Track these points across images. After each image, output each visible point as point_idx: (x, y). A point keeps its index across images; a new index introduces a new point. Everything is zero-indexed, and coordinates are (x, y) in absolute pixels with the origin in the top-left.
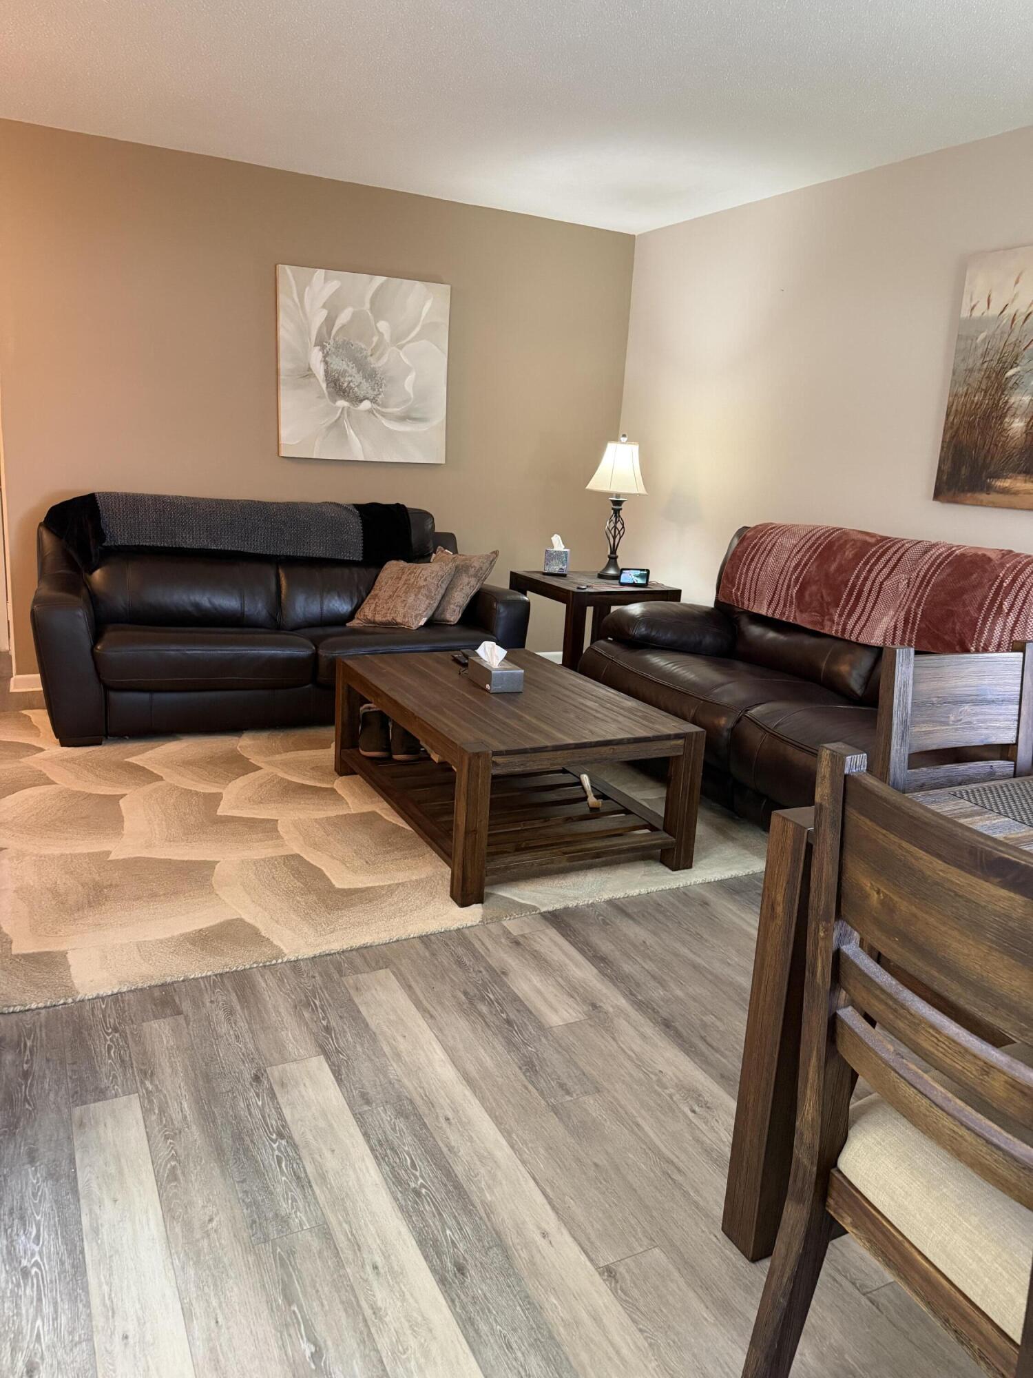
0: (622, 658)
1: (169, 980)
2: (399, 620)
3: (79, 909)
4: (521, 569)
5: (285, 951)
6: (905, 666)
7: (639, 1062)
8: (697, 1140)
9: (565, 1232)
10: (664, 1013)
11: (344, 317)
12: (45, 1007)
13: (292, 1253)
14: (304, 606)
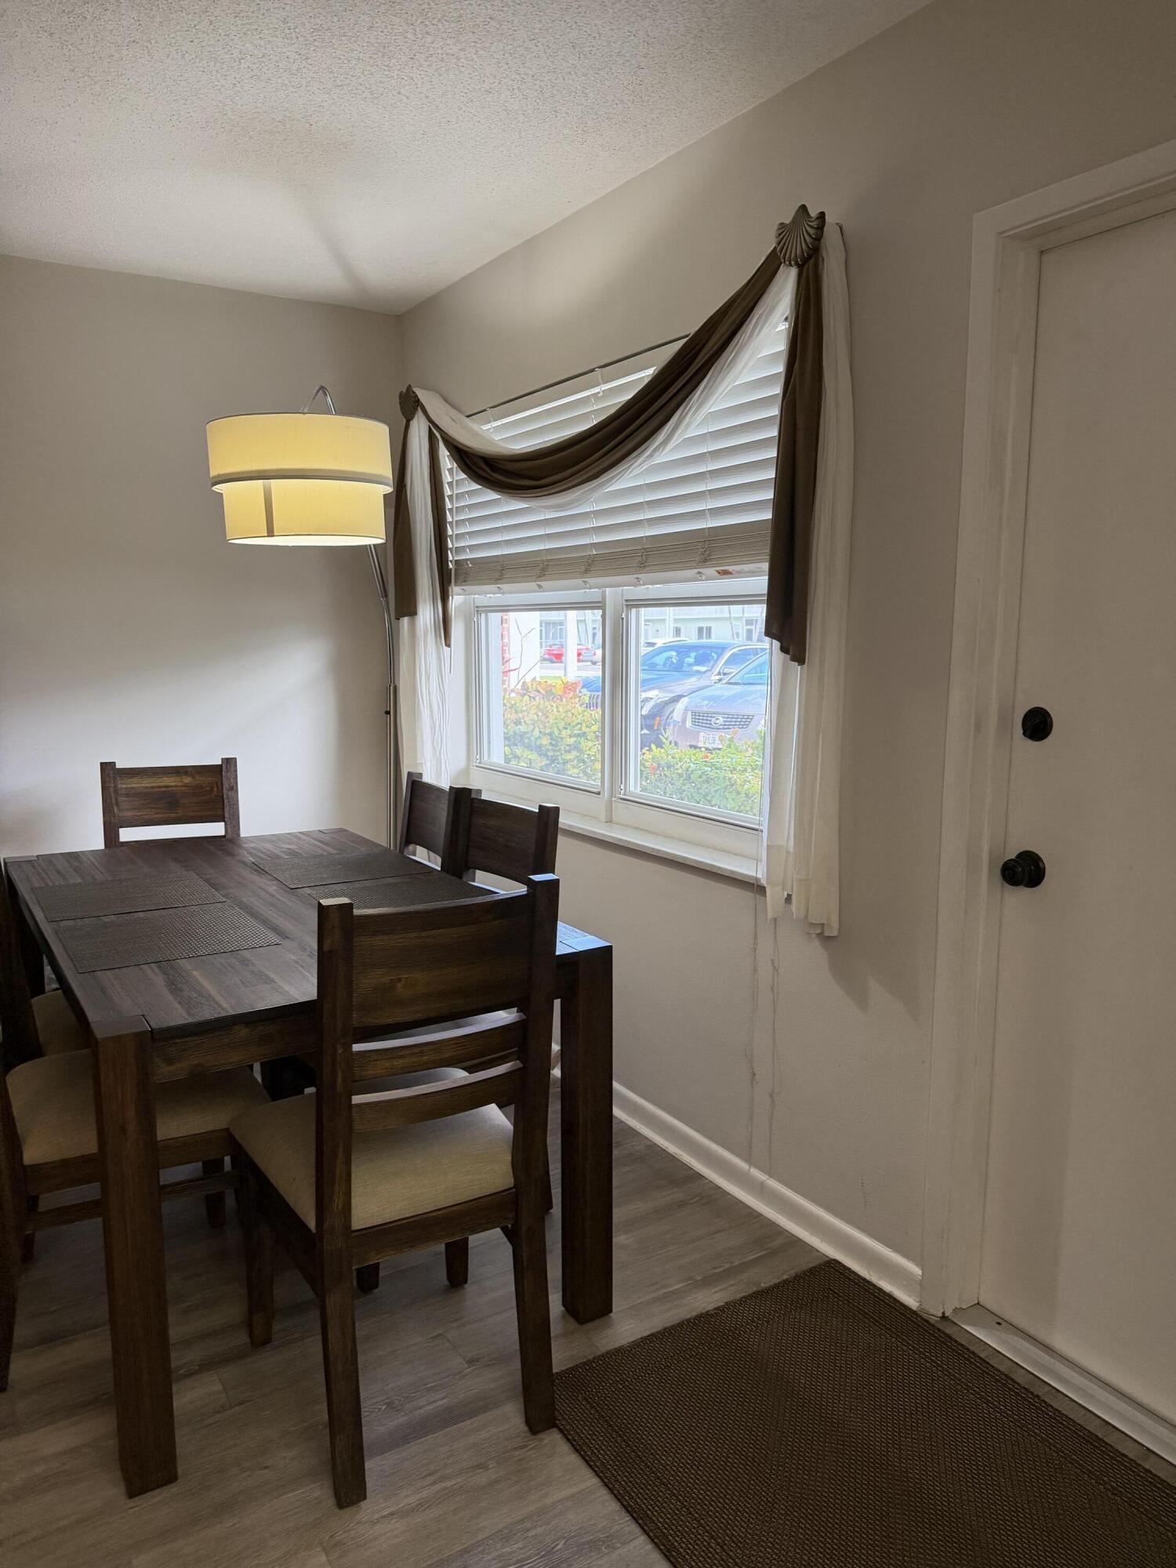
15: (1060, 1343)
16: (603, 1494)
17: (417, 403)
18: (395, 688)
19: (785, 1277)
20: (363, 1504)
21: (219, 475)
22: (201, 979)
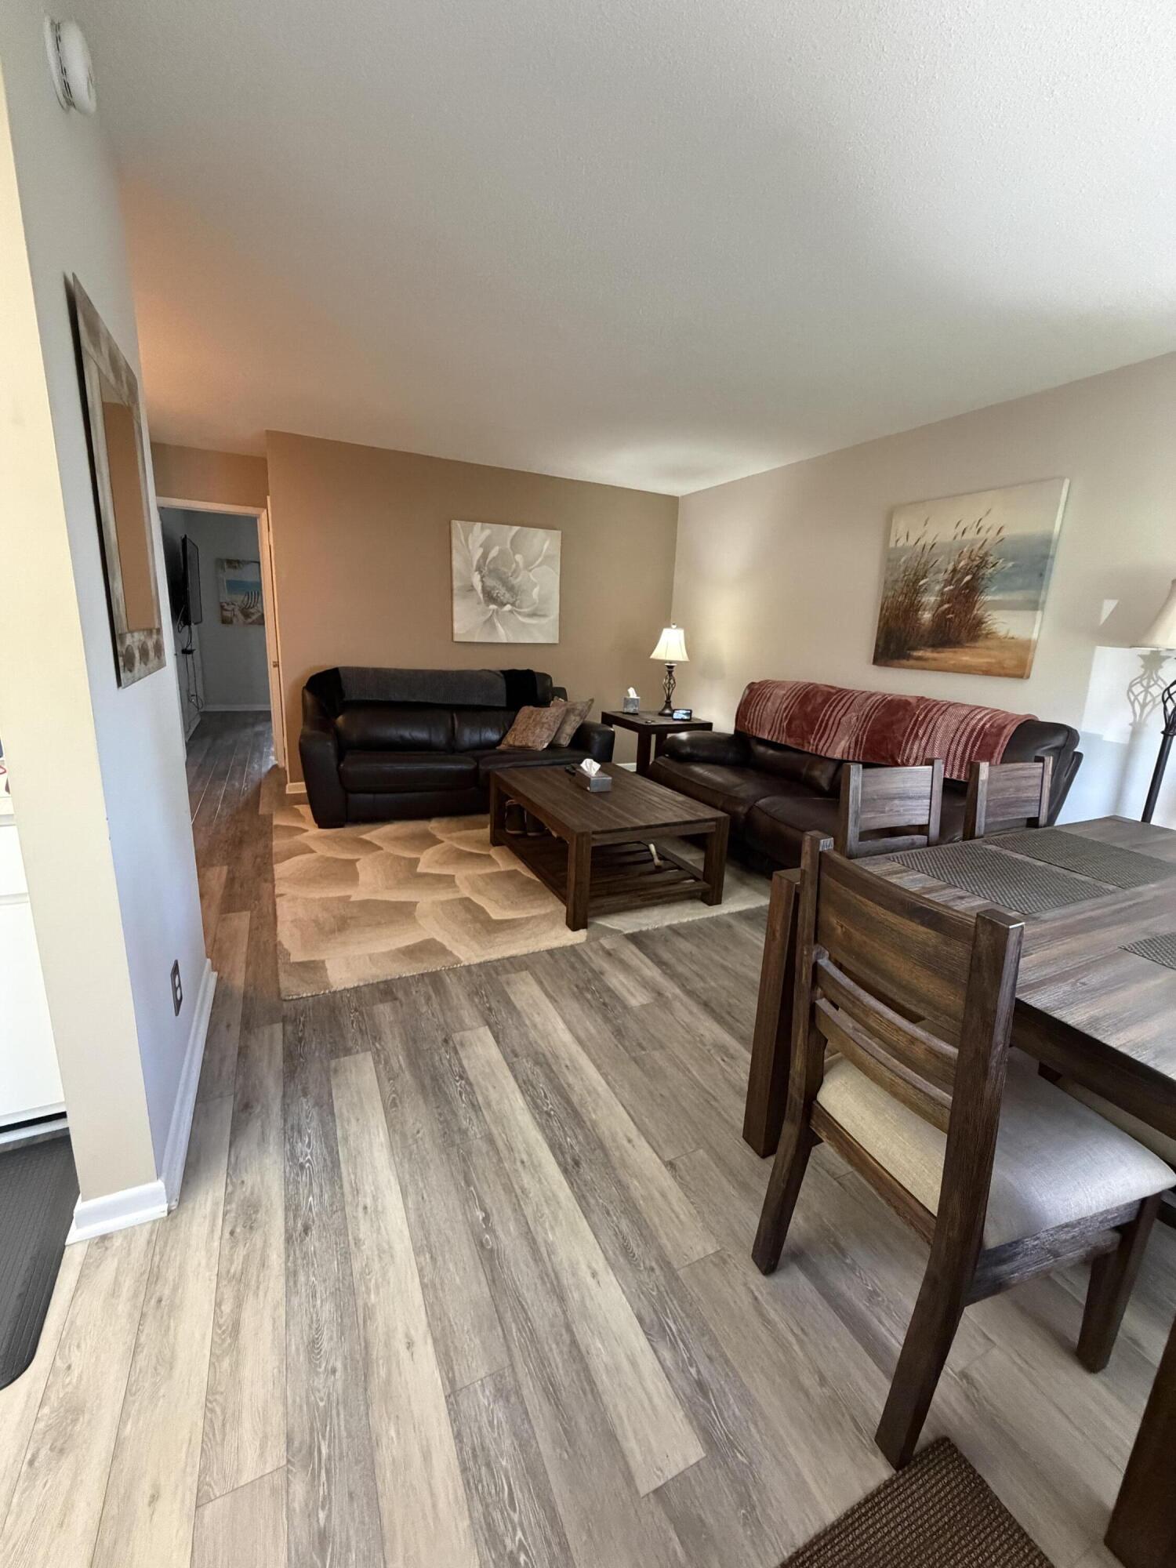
0: (675, 768)
1: (389, 978)
2: (530, 744)
3: (332, 932)
4: (608, 711)
5: (462, 958)
6: (857, 776)
7: (688, 1029)
8: (726, 1079)
9: (643, 1139)
10: (704, 997)
11: (494, 553)
12: (312, 996)
13: (469, 1153)
14: (469, 736)
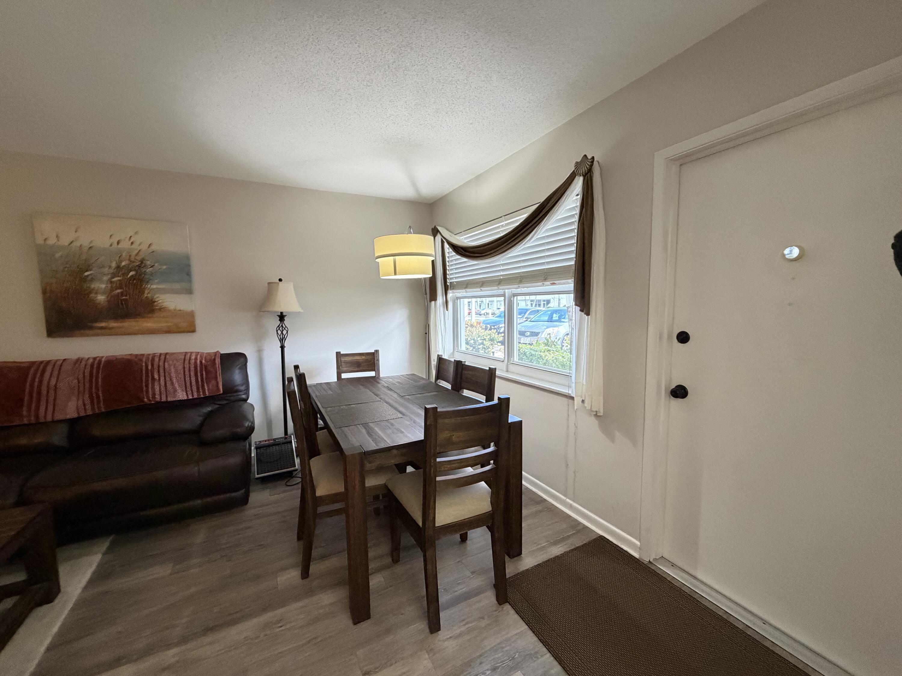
7: (231, 648)
10: (197, 630)
15: (700, 576)
16: (530, 633)
17: (438, 231)
18: (428, 325)
19: (585, 542)
20: (439, 632)
21: (379, 256)
22: (377, 430)
